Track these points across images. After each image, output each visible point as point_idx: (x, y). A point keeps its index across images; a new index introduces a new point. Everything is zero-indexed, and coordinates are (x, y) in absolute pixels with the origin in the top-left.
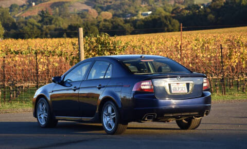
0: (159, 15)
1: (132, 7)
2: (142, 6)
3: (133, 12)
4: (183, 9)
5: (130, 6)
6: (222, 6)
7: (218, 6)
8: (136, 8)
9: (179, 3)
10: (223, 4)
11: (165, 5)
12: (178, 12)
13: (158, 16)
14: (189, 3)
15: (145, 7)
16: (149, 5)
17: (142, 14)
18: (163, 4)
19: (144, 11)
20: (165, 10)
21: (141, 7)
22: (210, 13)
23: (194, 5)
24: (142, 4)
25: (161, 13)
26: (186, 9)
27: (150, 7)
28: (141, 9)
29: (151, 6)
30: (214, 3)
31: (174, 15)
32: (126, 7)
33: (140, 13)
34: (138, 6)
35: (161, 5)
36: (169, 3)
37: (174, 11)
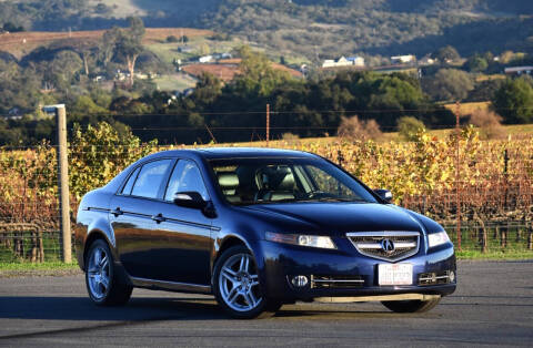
0: (83, 111)
1: (21, 93)
2: (42, 91)
3: (24, 103)
4: (133, 100)
5: (16, 91)
6: (219, 97)
7: (209, 95)
8: (30, 95)
9: (123, 87)
10: (220, 92)
11: (94, 92)
12: (123, 107)
13: (82, 115)
14: (145, 88)
15: (50, 94)
16: (59, 91)
17: (43, 110)
18: (90, 89)
19: (47, 104)
20: (95, 101)
21: (41, 94)
22: (194, 110)
23: (156, 93)
24: (42, 87)
25: (86, 107)
26: (141, 100)
27: (60, 95)
28: (41, 98)
29: (64, 92)
30: (200, 89)
31: (115, 113)
32: (8, 93)
33: (41, 106)
34: (34, 92)
35: (86, 91)
36: (103, 88)
37: (116, 105)
